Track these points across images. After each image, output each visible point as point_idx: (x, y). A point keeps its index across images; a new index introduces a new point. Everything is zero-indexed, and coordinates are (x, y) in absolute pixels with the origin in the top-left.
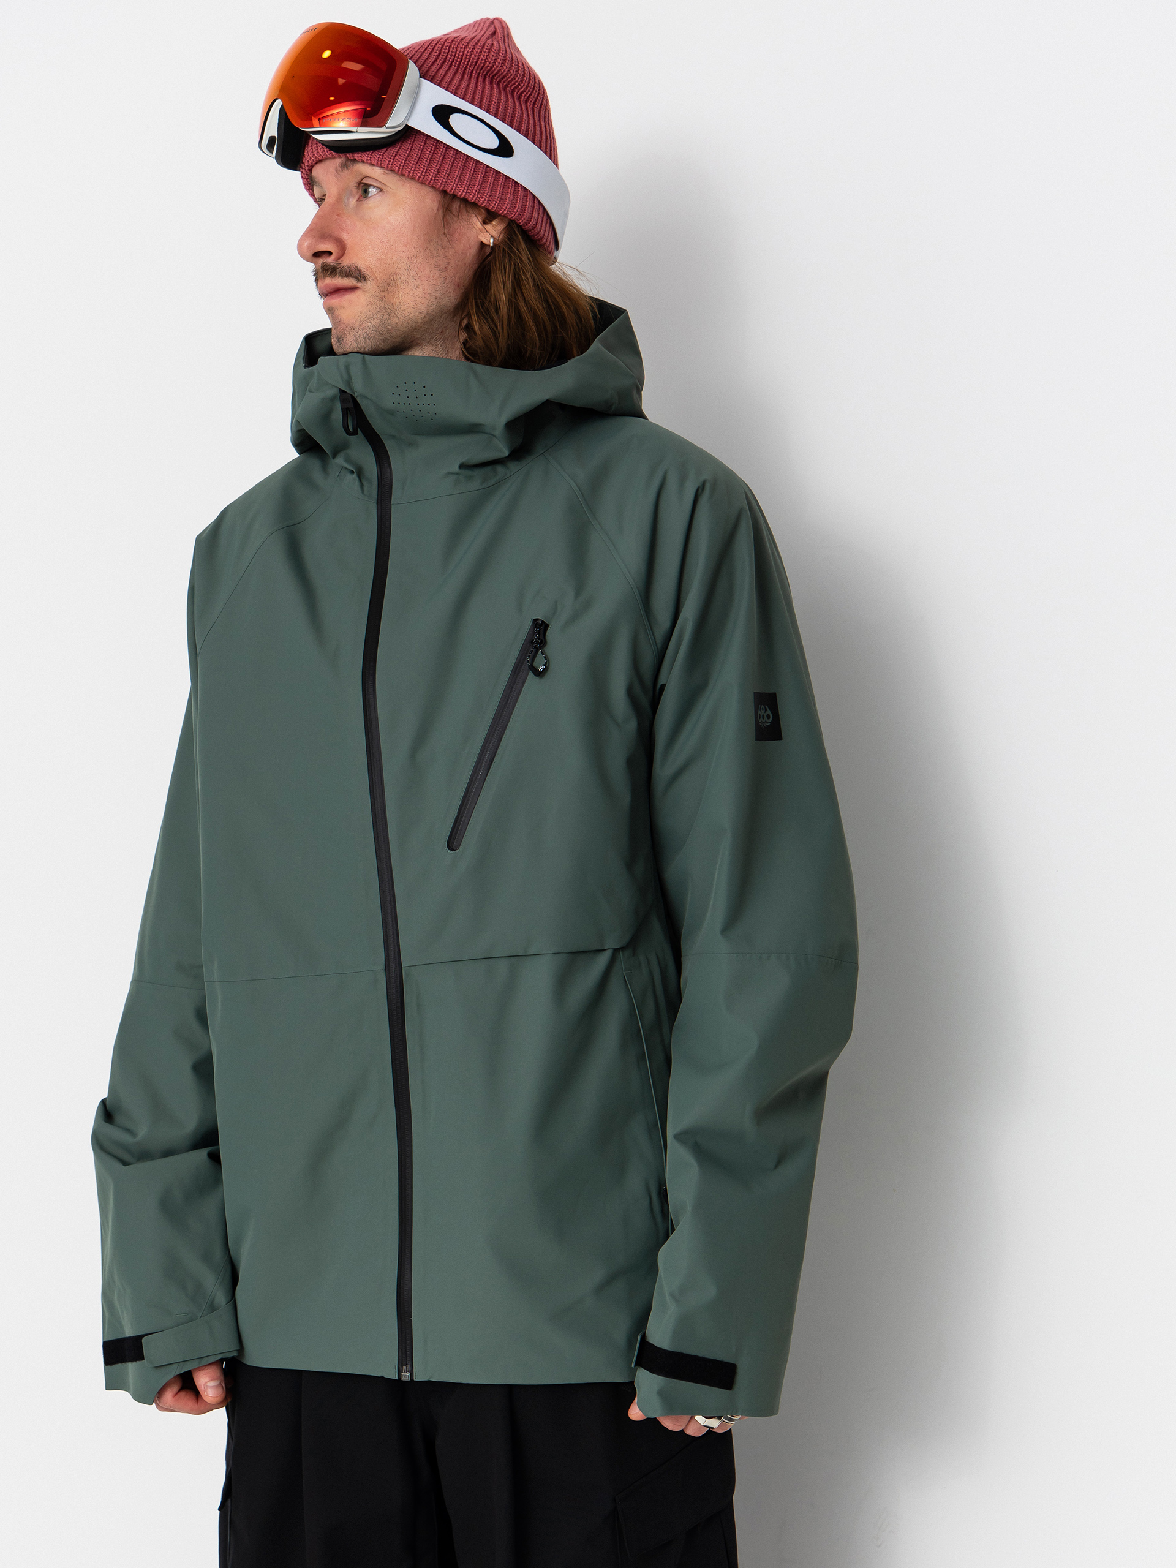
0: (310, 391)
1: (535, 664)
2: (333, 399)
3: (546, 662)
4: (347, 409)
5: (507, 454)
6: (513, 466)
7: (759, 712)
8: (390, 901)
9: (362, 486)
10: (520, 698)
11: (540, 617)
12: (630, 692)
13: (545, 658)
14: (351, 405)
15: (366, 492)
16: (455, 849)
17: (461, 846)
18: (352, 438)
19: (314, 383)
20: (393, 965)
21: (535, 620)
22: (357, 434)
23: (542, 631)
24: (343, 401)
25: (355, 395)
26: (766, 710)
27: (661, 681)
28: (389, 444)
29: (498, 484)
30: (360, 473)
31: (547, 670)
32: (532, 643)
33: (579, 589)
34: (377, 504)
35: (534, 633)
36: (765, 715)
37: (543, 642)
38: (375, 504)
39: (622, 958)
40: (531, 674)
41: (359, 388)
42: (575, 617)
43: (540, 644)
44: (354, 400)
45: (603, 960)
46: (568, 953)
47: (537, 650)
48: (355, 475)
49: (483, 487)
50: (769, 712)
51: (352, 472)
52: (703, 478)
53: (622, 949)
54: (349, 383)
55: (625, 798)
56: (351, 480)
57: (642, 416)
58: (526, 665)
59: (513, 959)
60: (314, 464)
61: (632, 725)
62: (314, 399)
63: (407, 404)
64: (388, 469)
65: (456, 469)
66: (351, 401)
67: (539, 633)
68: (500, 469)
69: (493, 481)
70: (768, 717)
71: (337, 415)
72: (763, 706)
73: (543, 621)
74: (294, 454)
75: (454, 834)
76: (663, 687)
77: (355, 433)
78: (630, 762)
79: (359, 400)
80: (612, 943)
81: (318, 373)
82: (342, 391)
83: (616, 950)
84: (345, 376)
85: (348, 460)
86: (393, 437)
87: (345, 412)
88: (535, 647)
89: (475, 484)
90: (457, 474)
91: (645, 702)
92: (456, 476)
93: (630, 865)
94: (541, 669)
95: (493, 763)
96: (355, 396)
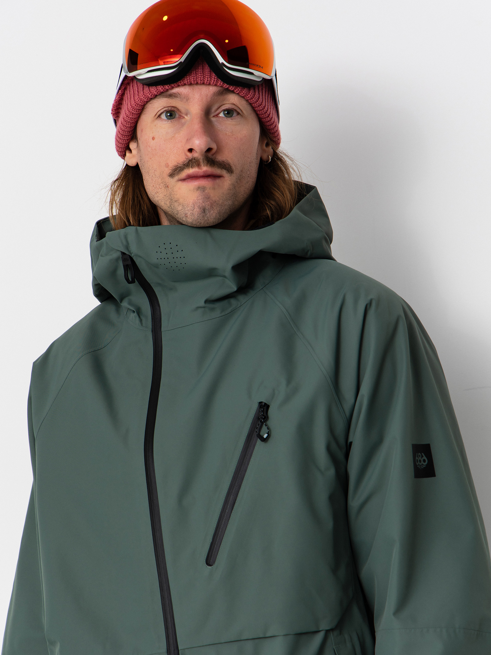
0: (102, 256)
1: (261, 434)
2: (117, 260)
3: (269, 432)
4: (127, 265)
5: (235, 289)
6: (242, 298)
7: (417, 458)
8: (169, 604)
9: (141, 321)
10: (252, 457)
11: (264, 400)
12: (329, 449)
13: (268, 429)
14: (129, 262)
15: (144, 325)
16: (211, 564)
17: (216, 562)
18: (131, 285)
19: (104, 250)
20: (172, 649)
21: (260, 403)
22: (135, 282)
23: (265, 410)
24: (124, 260)
25: (132, 255)
26: (422, 456)
27: (350, 440)
28: (157, 290)
29: (233, 312)
30: (139, 312)
31: (269, 437)
32: (259, 419)
33: (289, 381)
34: (152, 331)
35: (259, 412)
36: (422, 460)
37: (266, 418)
38: (151, 332)
39: (332, 637)
40: (259, 441)
41: (134, 250)
42: (287, 399)
43: (264, 419)
44: (131, 259)
45: (319, 638)
46: (294, 635)
47: (262, 423)
48: (135, 314)
49: (223, 314)
50: (425, 458)
51: (134, 312)
52: (369, 298)
53: (332, 630)
54: (127, 247)
55: (329, 524)
56: (133, 316)
57: (331, 258)
58: (255, 434)
59: (256, 641)
60: (111, 308)
61: (332, 472)
62: (105, 260)
63: (166, 258)
64: (158, 307)
65: (202, 303)
66: (129, 260)
67: (263, 411)
68: (233, 301)
69: (229, 310)
70: (424, 461)
71: (121, 271)
72: (419, 454)
73: (265, 403)
74: (96, 303)
75: (210, 554)
76: (351, 443)
77: (133, 282)
78: (332, 498)
79: (134, 259)
80: (325, 625)
81: (107, 243)
82: (123, 254)
83: (327, 632)
84: (125, 243)
85: (130, 303)
86: (159, 284)
87: (126, 267)
88: (261, 421)
89: (217, 314)
90: (204, 307)
91: (340, 456)
92: (203, 309)
93: (335, 570)
94: (265, 436)
95: (236, 504)
96: (132, 257)
